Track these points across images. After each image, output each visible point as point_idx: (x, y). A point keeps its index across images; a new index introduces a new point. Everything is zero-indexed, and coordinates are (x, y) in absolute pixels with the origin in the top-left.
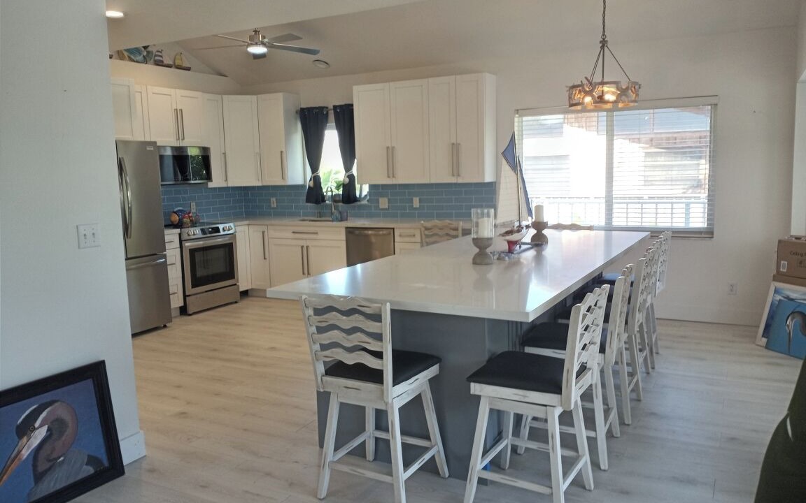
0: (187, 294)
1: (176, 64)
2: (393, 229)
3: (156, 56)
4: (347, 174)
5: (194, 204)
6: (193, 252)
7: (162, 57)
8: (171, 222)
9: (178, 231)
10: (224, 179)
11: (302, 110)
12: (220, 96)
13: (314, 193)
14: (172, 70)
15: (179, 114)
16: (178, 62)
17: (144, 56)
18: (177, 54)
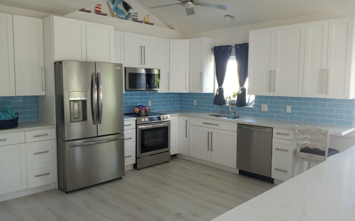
0: (138, 157)
1: (145, 21)
2: (272, 128)
3: (134, 16)
4: (241, 88)
5: (151, 101)
6: (143, 131)
7: (137, 16)
8: (135, 112)
9: (135, 118)
10: (167, 88)
11: (216, 47)
12: (169, 40)
13: (219, 99)
14: (143, 24)
15: (142, 49)
16: (146, 20)
17: (126, 16)
18: (146, 16)
